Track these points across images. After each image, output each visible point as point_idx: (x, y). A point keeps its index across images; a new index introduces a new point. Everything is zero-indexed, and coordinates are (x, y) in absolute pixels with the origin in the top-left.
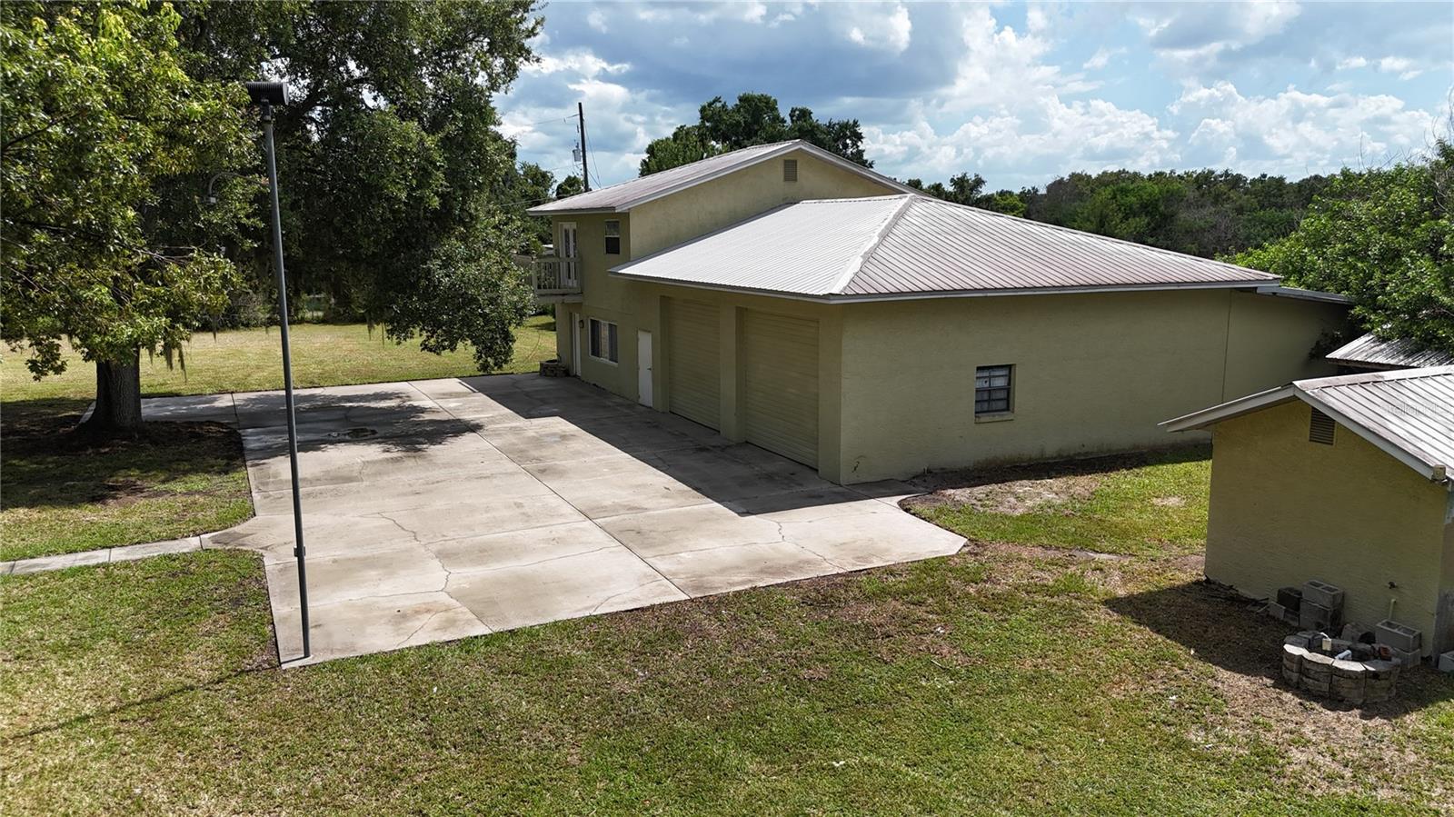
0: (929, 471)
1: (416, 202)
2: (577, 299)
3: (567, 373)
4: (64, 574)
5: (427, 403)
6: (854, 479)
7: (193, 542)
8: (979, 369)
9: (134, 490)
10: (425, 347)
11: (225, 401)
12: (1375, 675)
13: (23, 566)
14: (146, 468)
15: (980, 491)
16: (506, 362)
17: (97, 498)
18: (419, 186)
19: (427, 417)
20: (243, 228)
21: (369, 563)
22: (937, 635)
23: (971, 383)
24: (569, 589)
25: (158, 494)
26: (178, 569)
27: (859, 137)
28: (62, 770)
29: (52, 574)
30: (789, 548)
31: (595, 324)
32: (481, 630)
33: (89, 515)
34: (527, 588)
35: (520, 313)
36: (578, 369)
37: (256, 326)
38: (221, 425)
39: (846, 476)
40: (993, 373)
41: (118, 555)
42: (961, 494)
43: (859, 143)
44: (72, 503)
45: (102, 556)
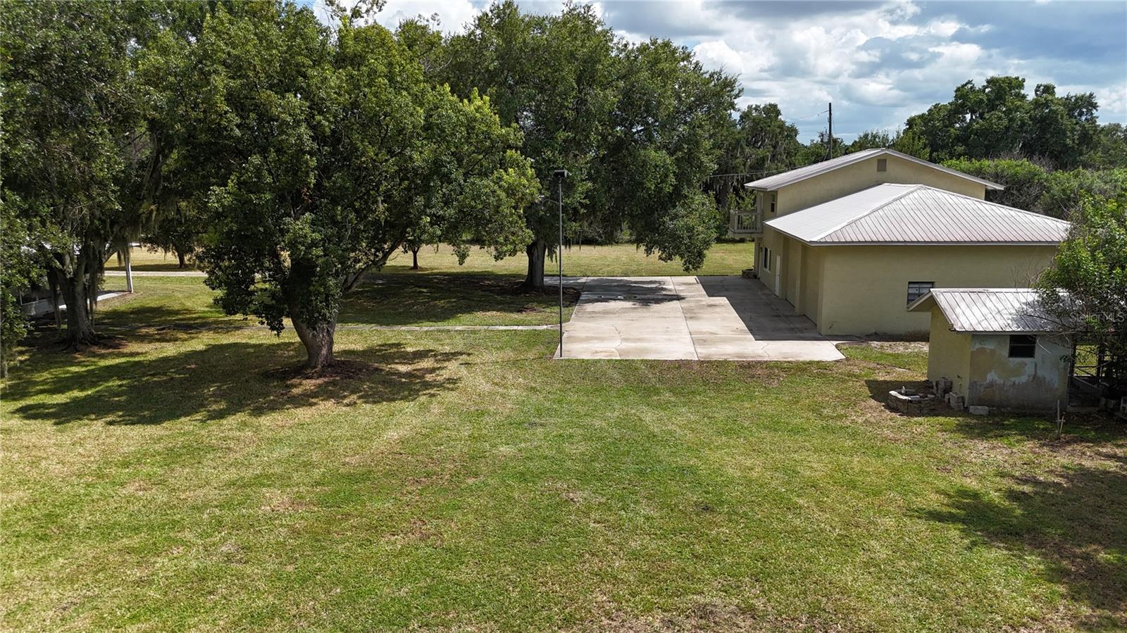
0: (876, 334)
1: (659, 190)
2: (759, 236)
3: (755, 277)
4: (502, 331)
5: (671, 287)
6: (829, 332)
7: (545, 327)
8: (910, 283)
9: (533, 310)
10: (660, 258)
11: (583, 280)
12: (910, 401)
13: (491, 328)
14: (539, 302)
15: (886, 344)
16: (699, 267)
17: (520, 311)
18: (662, 182)
19: (664, 293)
20: (580, 203)
21: (597, 338)
22: (779, 379)
23: (903, 290)
24: (656, 352)
25: (541, 312)
26: (537, 334)
27: (1095, 106)
28: (489, 370)
29: (499, 331)
30: (760, 352)
31: (766, 249)
32: (619, 358)
33: (515, 316)
34: (645, 351)
35: (707, 244)
36: (759, 275)
37: (621, 243)
38: (575, 289)
39: (824, 331)
40: (922, 286)
41: (520, 328)
42: (875, 344)
43: (1094, 111)
44: (511, 312)
45: (515, 328)
